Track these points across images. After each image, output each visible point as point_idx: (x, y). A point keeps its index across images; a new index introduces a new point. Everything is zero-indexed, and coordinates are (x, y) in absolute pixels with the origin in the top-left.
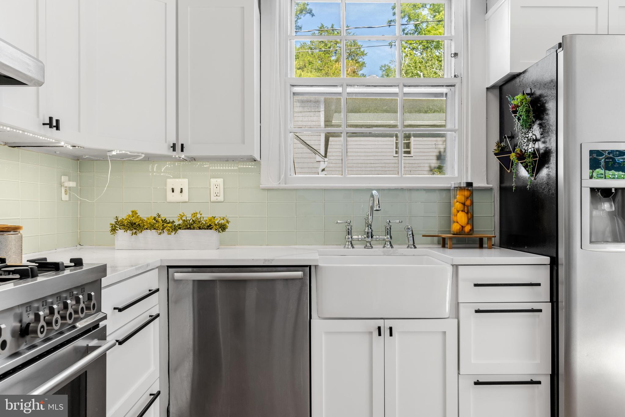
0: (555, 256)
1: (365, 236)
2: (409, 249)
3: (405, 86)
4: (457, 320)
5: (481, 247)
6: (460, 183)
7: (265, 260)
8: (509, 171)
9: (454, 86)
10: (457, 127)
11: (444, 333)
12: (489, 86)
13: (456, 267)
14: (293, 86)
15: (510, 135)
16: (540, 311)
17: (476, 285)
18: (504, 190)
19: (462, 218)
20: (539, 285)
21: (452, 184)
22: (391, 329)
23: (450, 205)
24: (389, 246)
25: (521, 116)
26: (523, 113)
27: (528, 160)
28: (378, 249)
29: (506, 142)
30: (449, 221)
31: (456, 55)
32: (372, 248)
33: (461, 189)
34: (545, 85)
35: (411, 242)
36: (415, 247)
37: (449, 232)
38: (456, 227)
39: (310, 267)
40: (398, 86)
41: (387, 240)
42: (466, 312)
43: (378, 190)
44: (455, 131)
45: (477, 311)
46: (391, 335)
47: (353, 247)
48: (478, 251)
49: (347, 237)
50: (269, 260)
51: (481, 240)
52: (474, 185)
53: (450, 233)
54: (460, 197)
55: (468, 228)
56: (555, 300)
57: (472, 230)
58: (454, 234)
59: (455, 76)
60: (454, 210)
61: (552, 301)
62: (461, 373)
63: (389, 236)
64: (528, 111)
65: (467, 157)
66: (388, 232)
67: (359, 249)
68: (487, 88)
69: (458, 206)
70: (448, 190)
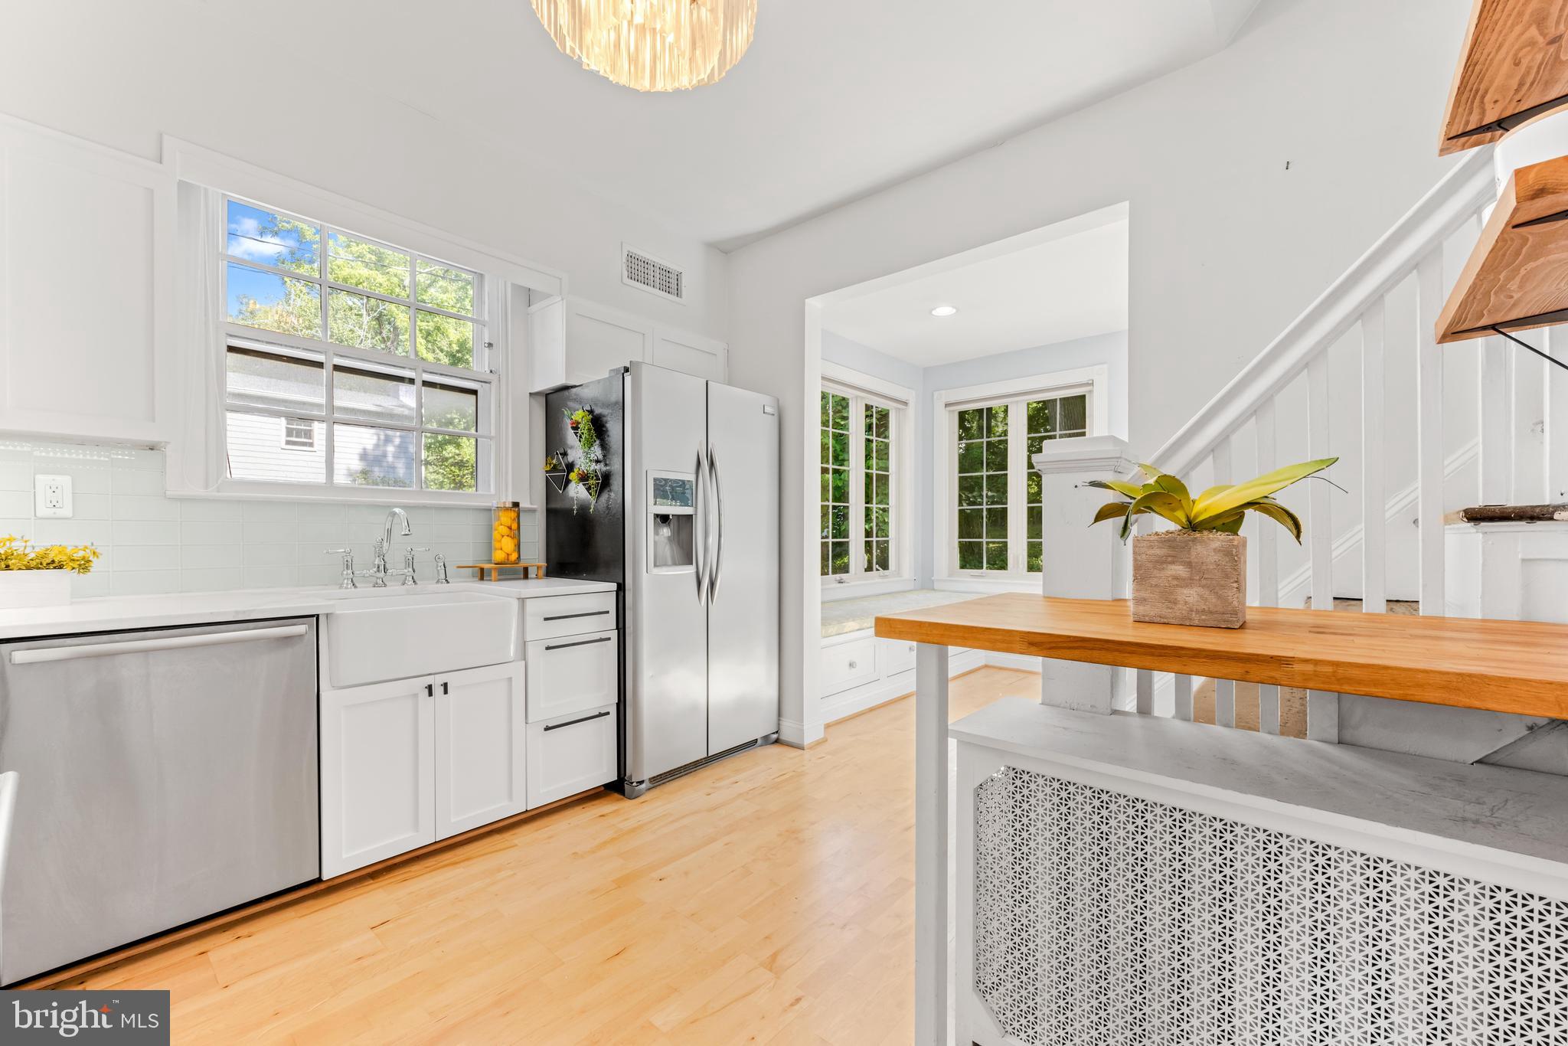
0: (621, 581)
1: (375, 569)
2: (439, 585)
3: (425, 371)
4: (524, 662)
5: (526, 576)
6: (505, 503)
7: (237, 612)
8: (561, 492)
9: (490, 383)
10: (493, 434)
11: (510, 679)
12: (532, 392)
13: (522, 601)
14: (231, 336)
15: (562, 451)
16: (609, 639)
17: (546, 619)
18: (551, 513)
19: (508, 544)
20: (608, 612)
21: (494, 503)
22: (445, 685)
23: (490, 529)
24: (411, 582)
25: (583, 433)
26: (586, 431)
27: (591, 482)
28: (394, 588)
29: (558, 459)
30: (490, 548)
31: (490, 345)
32: (385, 586)
33: (507, 509)
34: (607, 405)
35: (443, 576)
36: (448, 582)
37: (490, 561)
38: (499, 556)
39: (318, 616)
40: (415, 369)
41: (408, 574)
42: (535, 652)
43: (404, 507)
44: (491, 438)
45: (548, 648)
46: (446, 692)
47: (356, 587)
48: (522, 582)
49: (345, 573)
50: (244, 612)
51: (526, 570)
52: (521, 505)
53: (491, 563)
54: (507, 518)
55: (514, 557)
56: (621, 626)
57: (519, 558)
58: (496, 564)
59: (491, 372)
60: (496, 535)
61: (618, 628)
62: (530, 721)
63: (411, 569)
64: (589, 430)
65: (507, 473)
66: (410, 563)
67: (364, 589)
68: (530, 394)
69: (504, 530)
70: (489, 510)
